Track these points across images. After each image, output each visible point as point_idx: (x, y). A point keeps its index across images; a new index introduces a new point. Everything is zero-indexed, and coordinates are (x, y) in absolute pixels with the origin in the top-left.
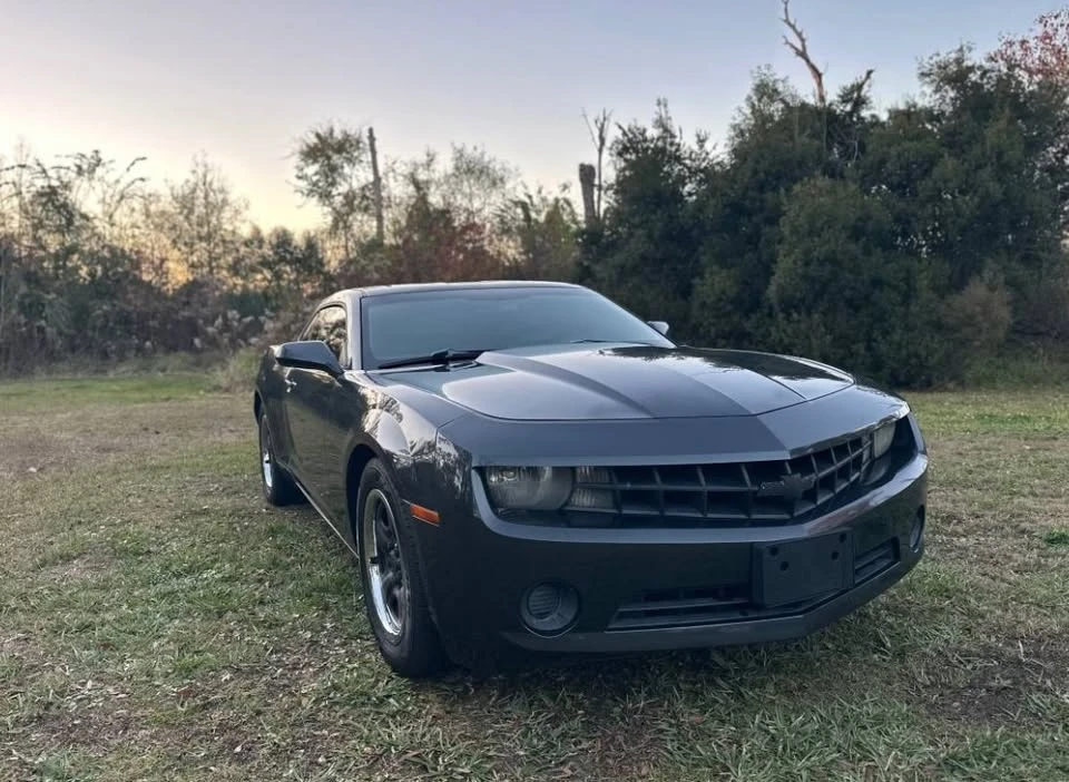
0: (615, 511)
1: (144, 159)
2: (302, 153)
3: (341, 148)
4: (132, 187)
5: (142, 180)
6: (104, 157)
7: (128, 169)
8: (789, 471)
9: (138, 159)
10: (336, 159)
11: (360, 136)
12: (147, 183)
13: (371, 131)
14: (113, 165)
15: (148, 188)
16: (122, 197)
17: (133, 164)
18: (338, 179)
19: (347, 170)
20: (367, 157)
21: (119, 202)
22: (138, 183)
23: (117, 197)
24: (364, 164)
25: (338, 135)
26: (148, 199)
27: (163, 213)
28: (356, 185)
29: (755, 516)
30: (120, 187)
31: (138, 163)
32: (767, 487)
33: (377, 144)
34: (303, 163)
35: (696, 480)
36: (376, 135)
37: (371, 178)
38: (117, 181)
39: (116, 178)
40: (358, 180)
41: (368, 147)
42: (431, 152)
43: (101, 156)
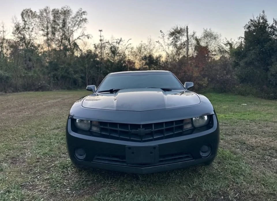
0: (100, 133)
1: (131, 39)
2: (169, 34)
3: (179, 32)
4: (129, 46)
5: (130, 44)
6: (123, 39)
7: (128, 42)
8: (141, 127)
9: (130, 39)
10: (178, 35)
11: (184, 29)
12: (131, 45)
13: (187, 27)
14: (124, 41)
15: (132, 46)
16: (126, 48)
17: (129, 40)
18: (178, 40)
19: (181, 38)
20: (185, 34)
21: (126, 49)
22: (130, 45)
23: (125, 48)
24: (185, 36)
25: (179, 29)
26: (132, 48)
27: (134, 52)
28: (182, 41)
29: (132, 139)
30: (126, 46)
31: (130, 40)
32: (133, 131)
33: (188, 30)
34: (169, 37)
35: (117, 127)
36: (188, 28)
37: (186, 39)
38: (125, 45)
39: (125, 44)
40: (183, 40)
41: (186, 31)
42: (194, 32)
43: (122, 39)
